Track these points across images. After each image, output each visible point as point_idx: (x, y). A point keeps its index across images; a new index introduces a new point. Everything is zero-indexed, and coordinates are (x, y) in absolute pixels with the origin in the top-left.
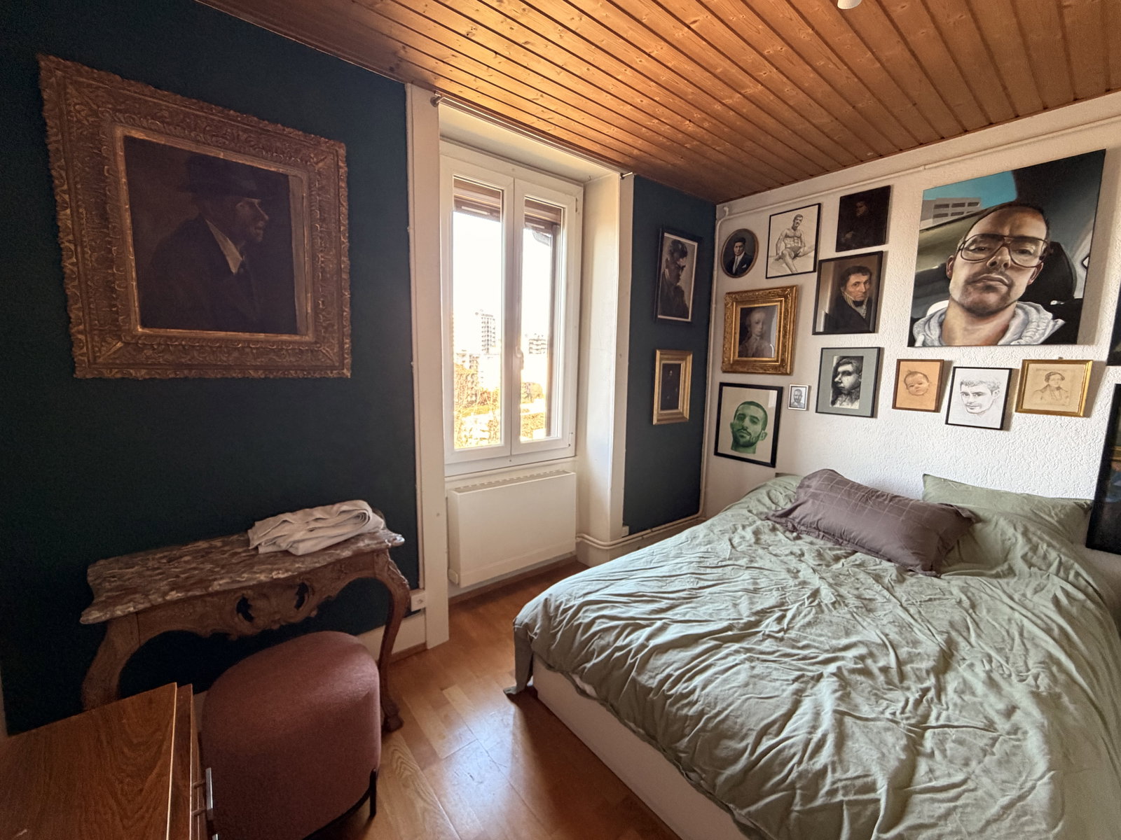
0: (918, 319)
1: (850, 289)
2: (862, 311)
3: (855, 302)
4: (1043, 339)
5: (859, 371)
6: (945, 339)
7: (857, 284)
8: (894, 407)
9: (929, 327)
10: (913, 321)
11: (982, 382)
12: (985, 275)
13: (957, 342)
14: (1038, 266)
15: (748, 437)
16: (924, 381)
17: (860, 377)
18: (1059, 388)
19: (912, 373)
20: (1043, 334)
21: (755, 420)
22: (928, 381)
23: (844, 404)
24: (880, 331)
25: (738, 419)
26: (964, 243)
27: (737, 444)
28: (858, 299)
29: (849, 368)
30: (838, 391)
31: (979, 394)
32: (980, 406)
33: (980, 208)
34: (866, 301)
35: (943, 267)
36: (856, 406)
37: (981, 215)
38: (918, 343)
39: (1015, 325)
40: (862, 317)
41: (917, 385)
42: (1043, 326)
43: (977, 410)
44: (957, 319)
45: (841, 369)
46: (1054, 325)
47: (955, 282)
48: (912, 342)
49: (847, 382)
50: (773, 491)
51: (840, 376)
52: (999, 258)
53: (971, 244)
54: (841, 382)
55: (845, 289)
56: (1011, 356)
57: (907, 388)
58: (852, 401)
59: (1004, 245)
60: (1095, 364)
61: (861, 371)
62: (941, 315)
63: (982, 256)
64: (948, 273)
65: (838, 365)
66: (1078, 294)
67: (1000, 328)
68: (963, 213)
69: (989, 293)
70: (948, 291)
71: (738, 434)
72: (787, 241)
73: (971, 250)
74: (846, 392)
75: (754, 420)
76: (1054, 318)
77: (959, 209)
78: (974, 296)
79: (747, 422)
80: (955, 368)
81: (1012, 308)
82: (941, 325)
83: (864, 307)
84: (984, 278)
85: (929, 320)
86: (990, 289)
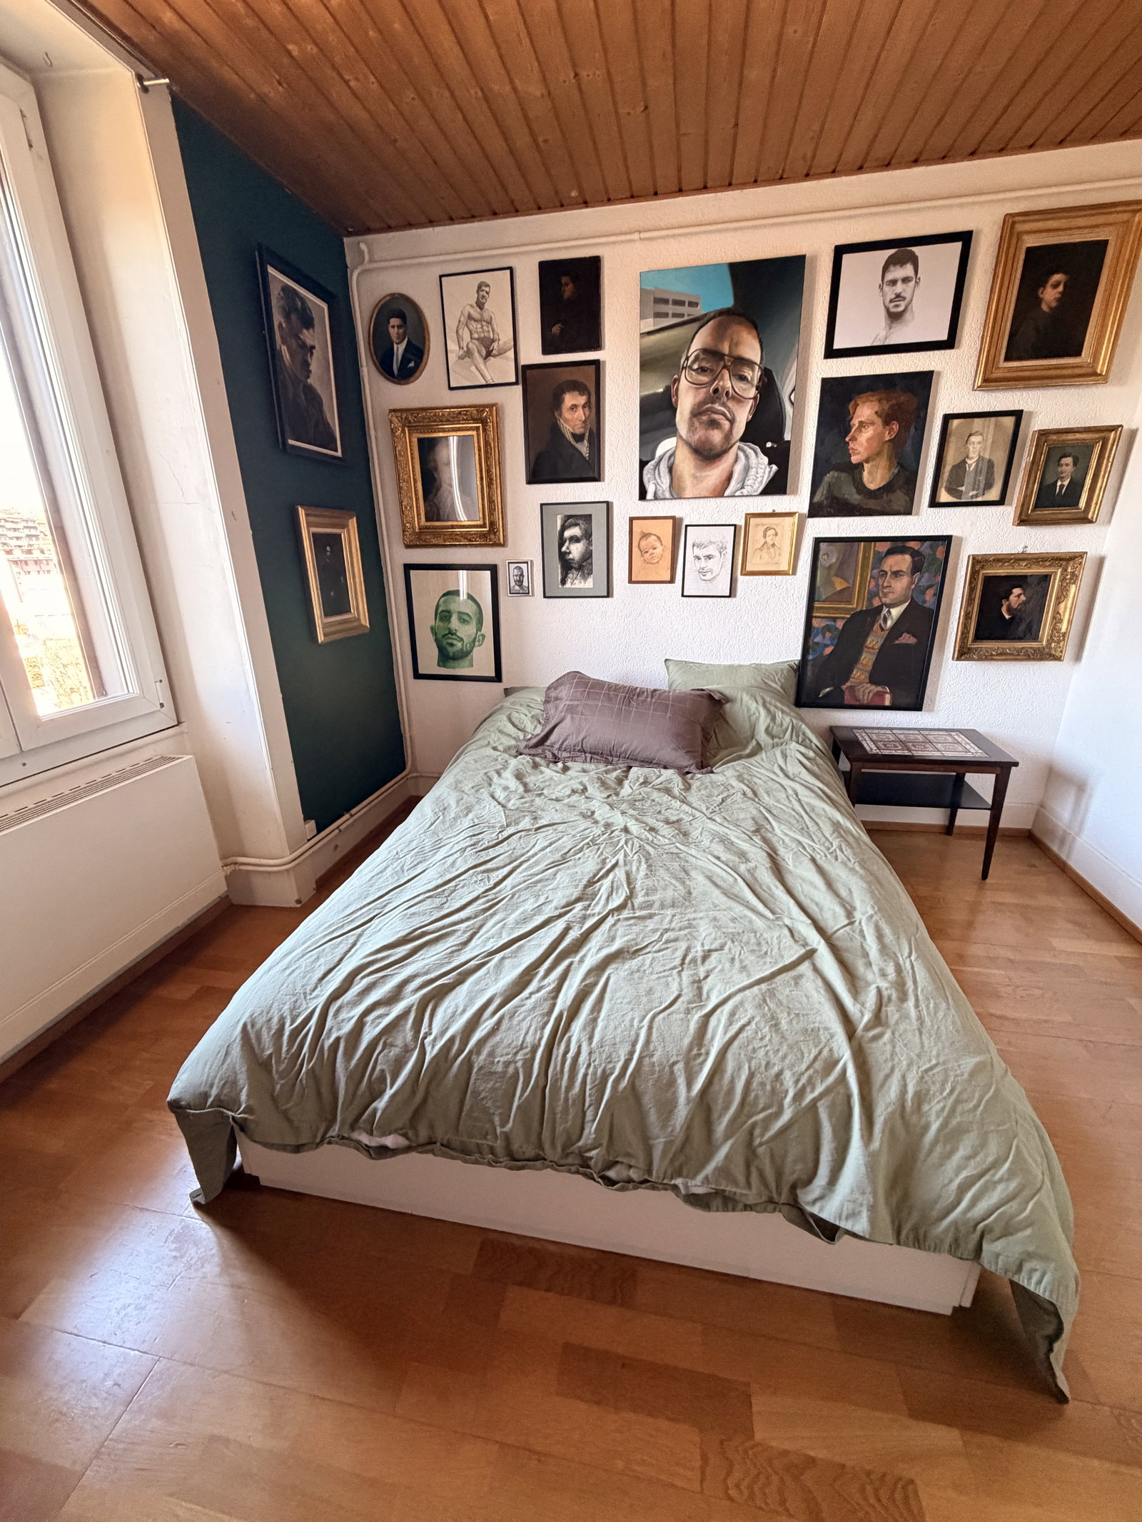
0: (647, 463)
1: (567, 414)
2: (584, 448)
3: (574, 435)
4: (760, 490)
5: (588, 535)
6: (676, 492)
7: (574, 407)
8: (630, 581)
9: (659, 474)
10: (643, 464)
11: (711, 542)
12: (709, 405)
13: (688, 493)
14: (755, 398)
15: (459, 645)
16: (658, 544)
17: (590, 543)
18: (773, 545)
19: (645, 536)
20: (762, 481)
21: (466, 617)
22: (662, 545)
23: (576, 583)
24: (606, 478)
25: (441, 619)
26: (687, 359)
27: (446, 657)
28: (579, 431)
29: (575, 531)
30: (567, 566)
31: (709, 557)
32: (711, 571)
33: (699, 311)
34: (587, 435)
35: (668, 389)
36: (589, 584)
37: (701, 321)
38: (650, 495)
39: (738, 469)
40: (584, 458)
41: (651, 551)
42: (761, 471)
43: (709, 576)
44: (686, 462)
45: (567, 534)
46: (770, 472)
47: (681, 413)
48: (643, 495)
49: (576, 551)
50: (515, 715)
51: (567, 544)
52: (721, 383)
53: (694, 362)
54: (570, 553)
55: (560, 415)
56: (733, 510)
57: (642, 556)
58: (585, 577)
59: (725, 367)
60: (801, 516)
61: (591, 535)
62: (670, 457)
63: (704, 379)
64: (673, 400)
65: (564, 528)
66: (787, 437)
67: (725, 476)
68: (682, 315)
69: (713, 429)
70: (675, 425)
71: (444, 642)
72: (473, 325)
73: (694, 370)
74: (576, 566)
75: (464, 619)
76: (770, 463)
77: (679, 309)
78: (700, 433)
79: (455, 623)
80: (687, 526)
81: (735, 447)
82: (671, 469)
83: (586, 442)
84: (708, 410)
85: (658, 463)
86: (714, 424)
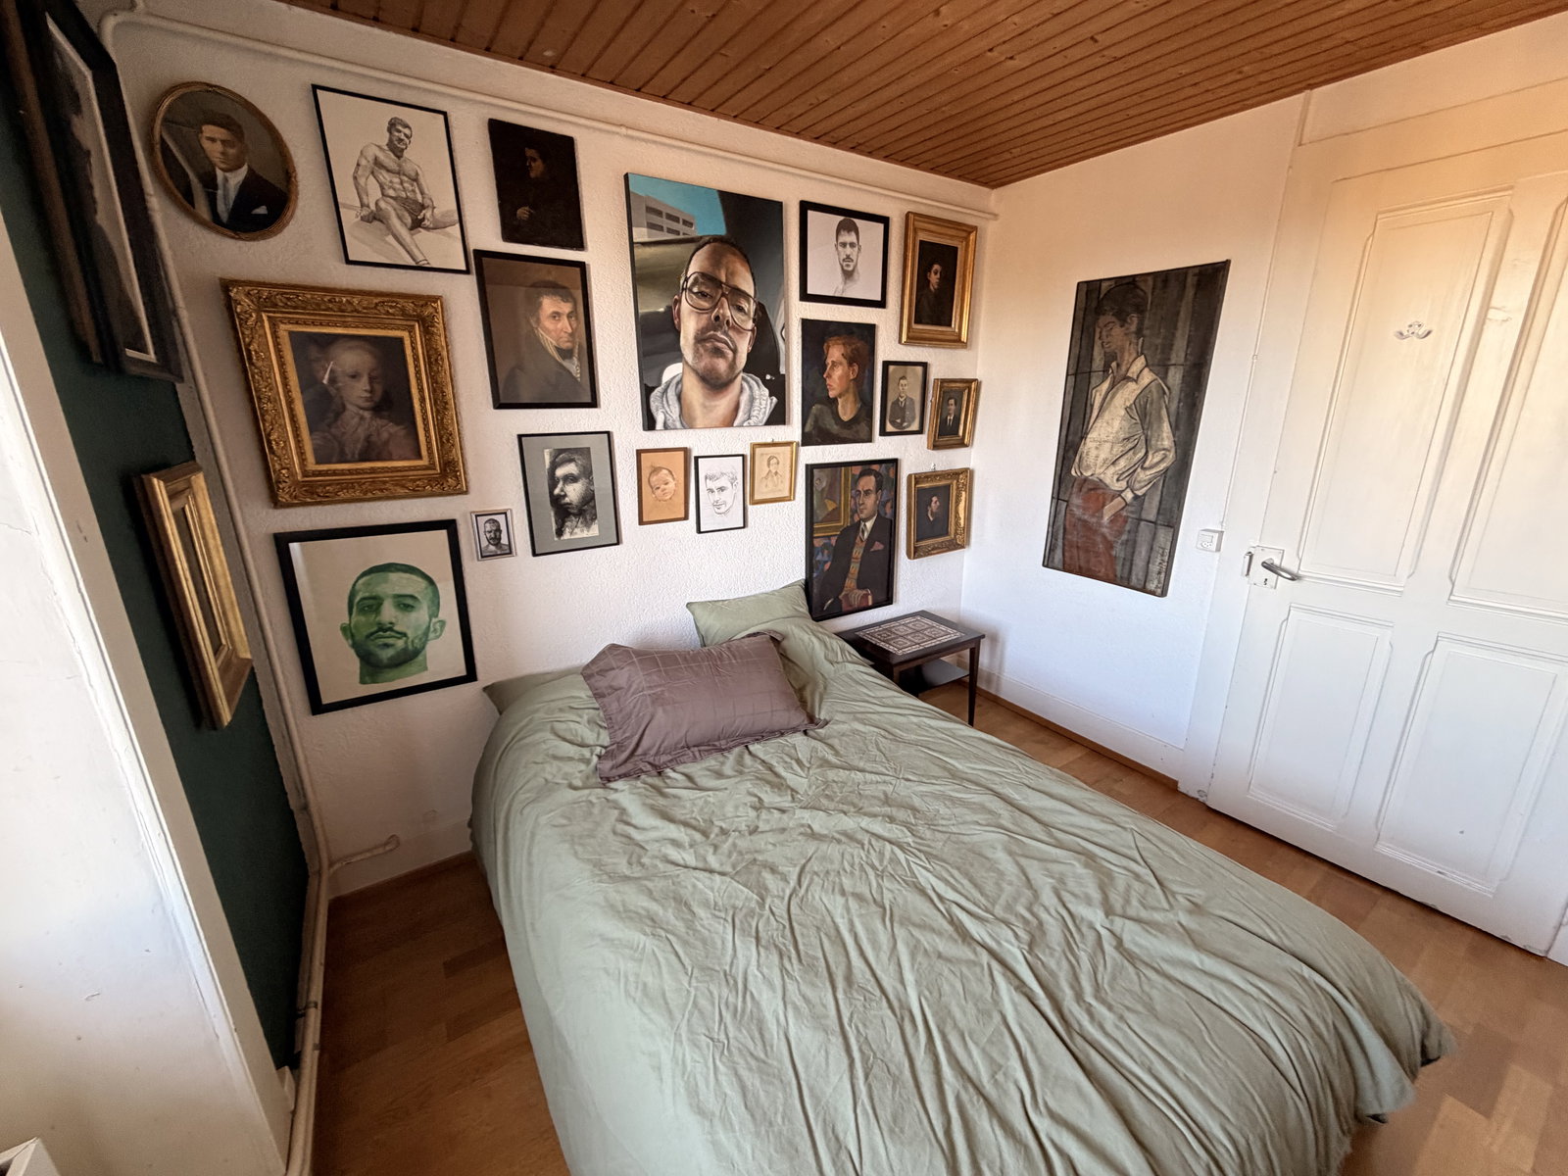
0: (653, 389)
1: (548, 324)
2: (574, 367)
3: (558, 350)
4: (764, 421)
5: (587, 473)
6: (687, 421)
7: (556, 315)
8: (641, 522)
9: (667, 402)
10: (647, 391)
11: (722, 474)
12: (712, 332)
13: (699, 422)
14: (752, 330)
15: (400, 643)
16: (670, 479)
17: (591, 482)
18: (776, 473)
19: (655, 470)
20: (765, 413)
21: (409, 601)
22: (674, 479)
23: (576, 532)
24: (602, 403)
25: (362, 611)
26: (686, 280)
27: (371, 666)
28: (566, 345)
29: (571, 468)
30: (563, 512)
31: (722, 489)
32: (725, 503)
33: (695, 232)
34: (576, 351)
35: (669, 309)
36: (594, 530)
37: (698, 243)
38: (659, 425)
39: (744, 398)
40: (575, 379)
41: (663, 486)
42: (764, 402)
43: (723, 509)
44: (694, 391)
45: (560, 472)
46: (771, 403)
47: (684, 337)
48: (650, 423)
49: (573, 493)
51: (560, 485)
52: (721, 311)
53: (693, 285)
54: (565, 496)
56: (740, 439)
57: (653, 492)
58: (588, 525)
59: (723, 295)
61: (591, 473)
62: (678, 383)
63: (706, 304)
64: (676, 322)
65: (554, 466)
66: (782, 371)
67: (733, 405)
68: (678, 233)
69: (718, 357)
70: (679, 350)
72: (385, 177)
73: (694, 293)
74: (575, 511)
75: (405, 603)
76: (770, 395)
77: (675, 226)
78: (706, 361)
80: (697, 458)
81: (739, 378)
82: (679, 398)
83: (575, 359)
84: (711, 337)
85: (665, 391)
86: (718, 352)
